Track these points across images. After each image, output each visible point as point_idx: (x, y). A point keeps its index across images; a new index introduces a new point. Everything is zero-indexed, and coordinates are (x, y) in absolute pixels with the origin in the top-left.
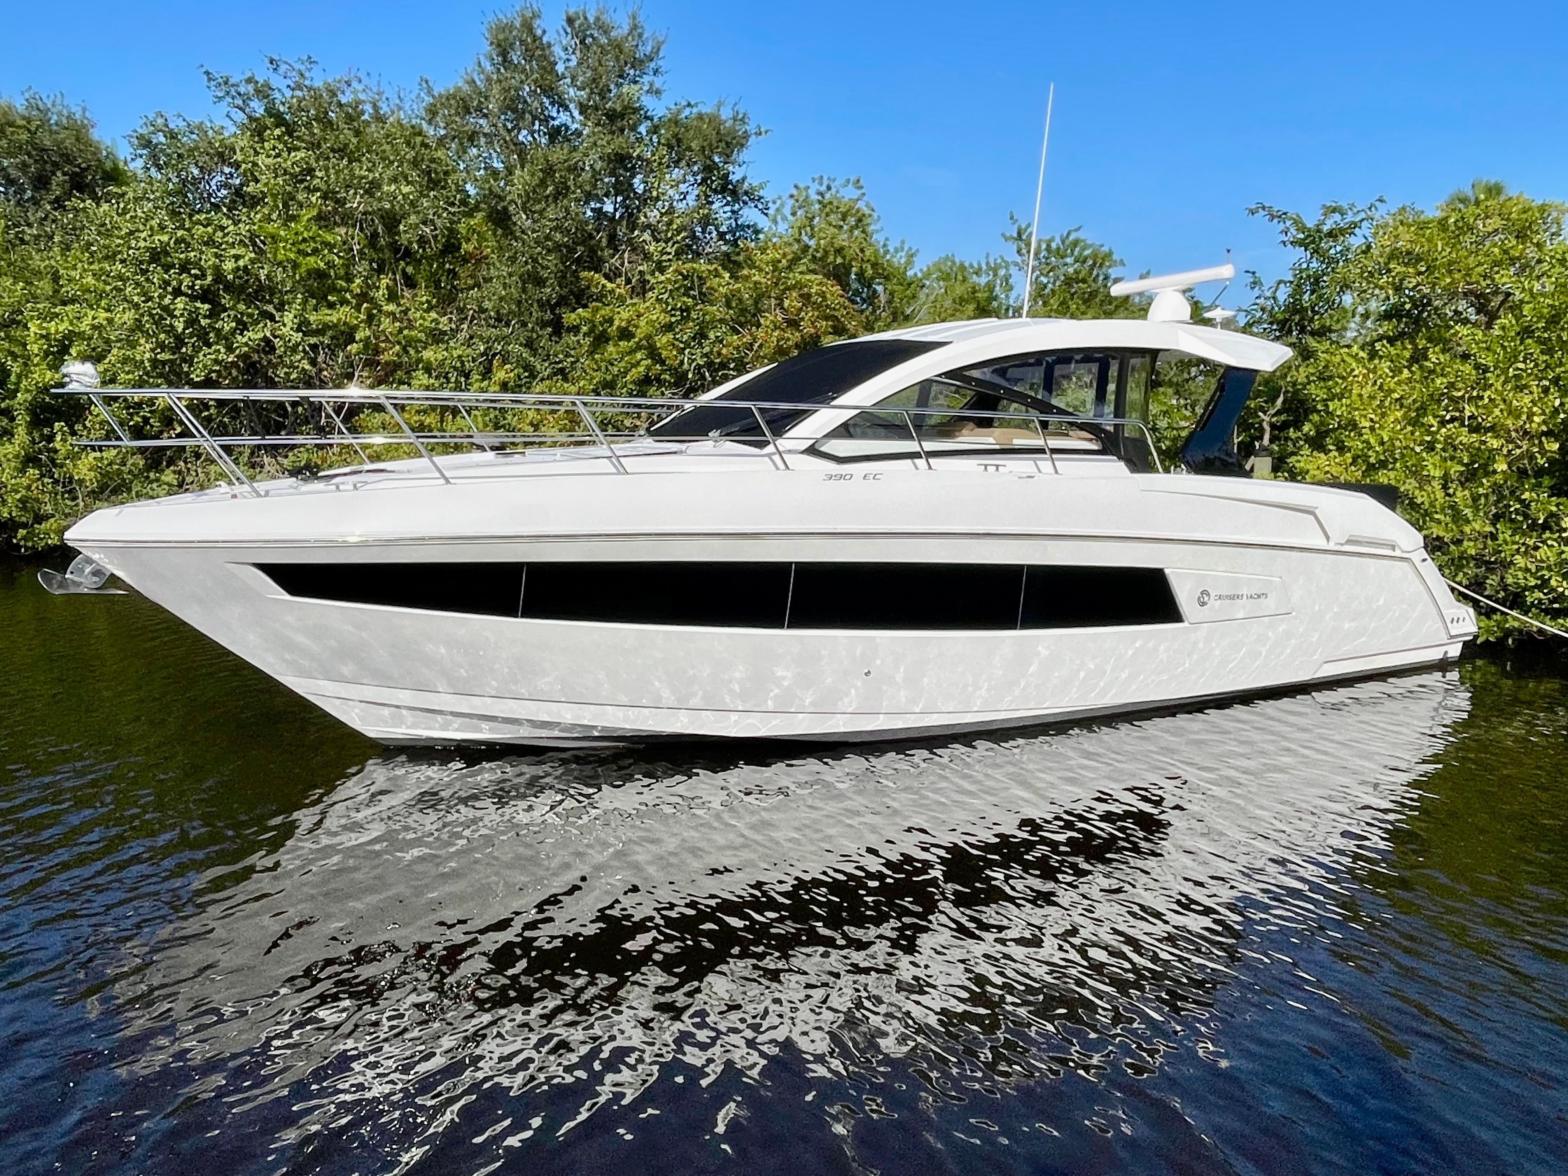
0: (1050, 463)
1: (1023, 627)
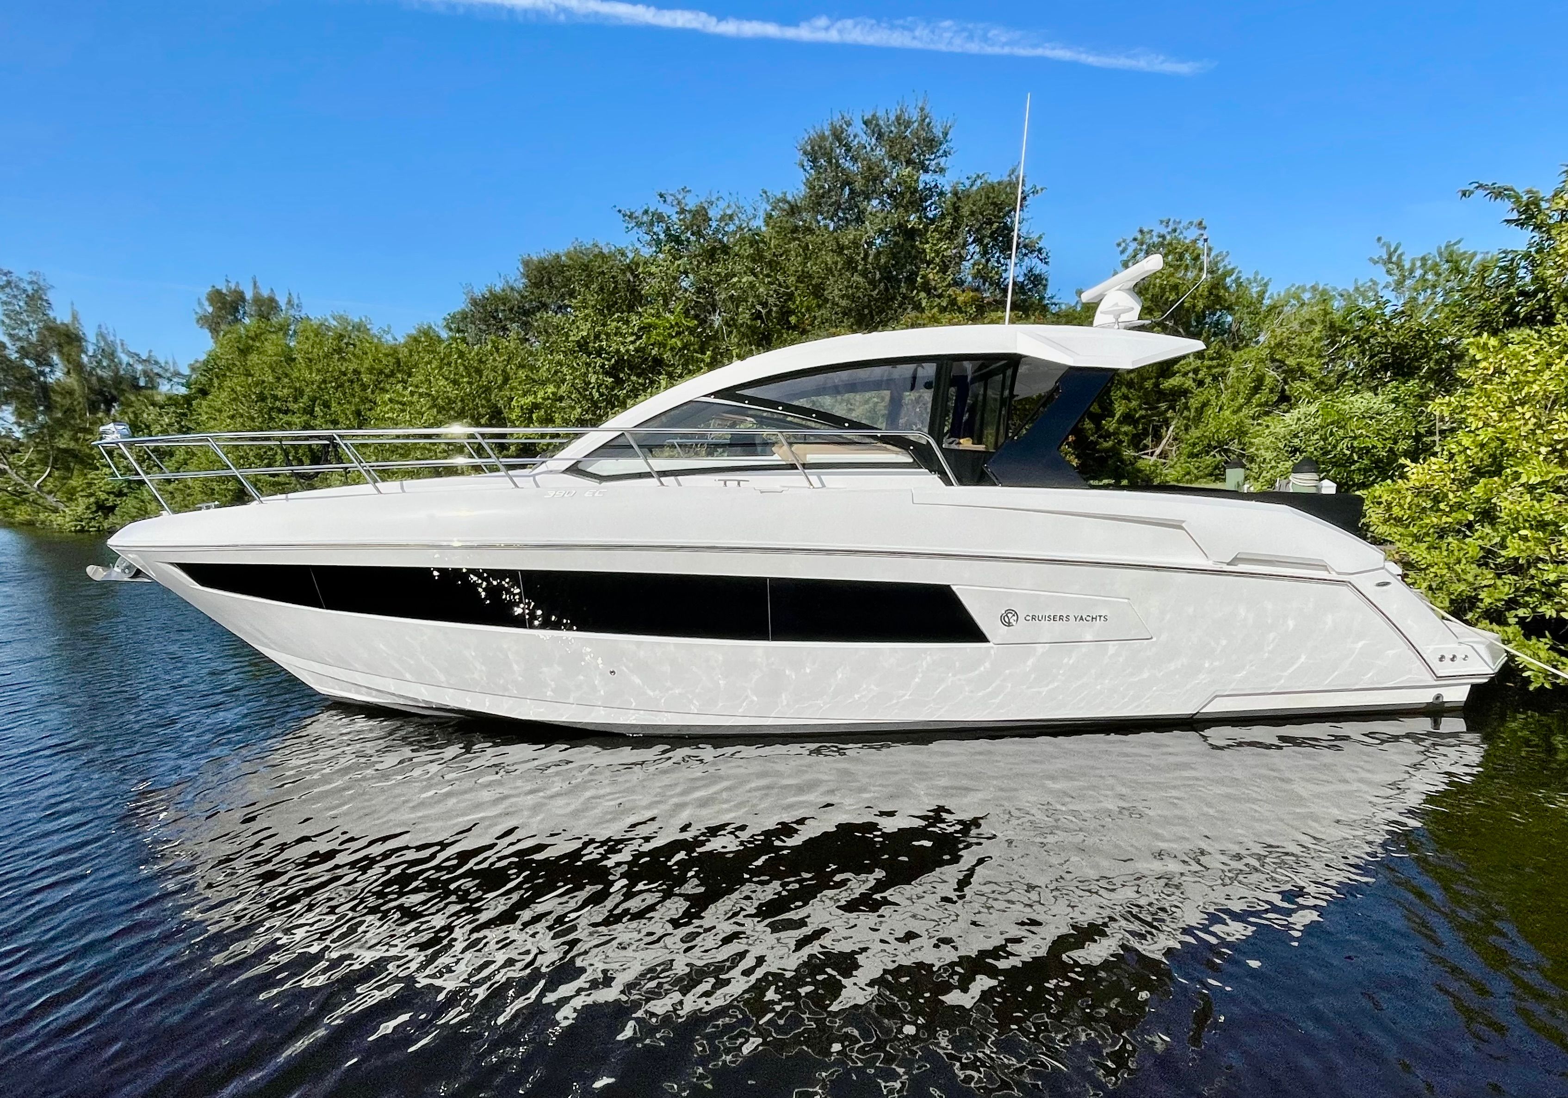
0: (803, 477)
1: (774, 639)
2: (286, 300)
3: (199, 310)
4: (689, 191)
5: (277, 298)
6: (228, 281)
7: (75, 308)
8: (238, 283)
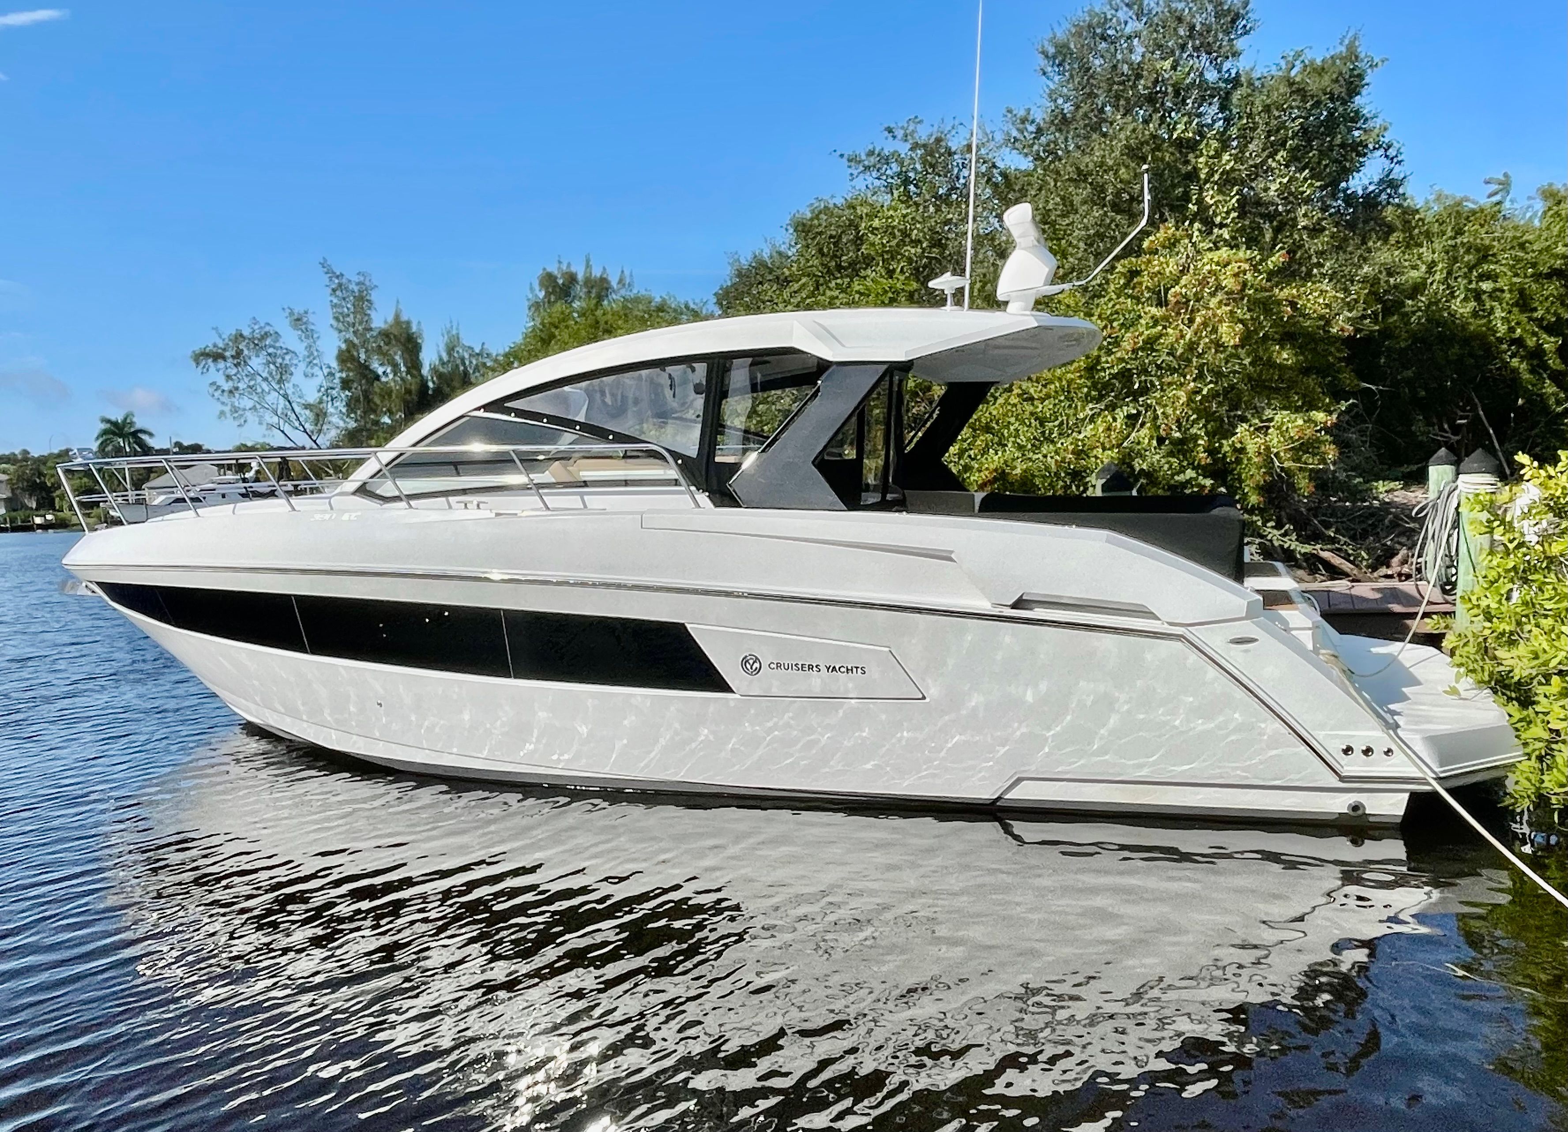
1: (516, 677)
2: (617, 280)
3: (530, 296)
4: (921, 122)
5: (610, 278)
6: (560, 262)
7: (400, 307)
8: (569, 265)
